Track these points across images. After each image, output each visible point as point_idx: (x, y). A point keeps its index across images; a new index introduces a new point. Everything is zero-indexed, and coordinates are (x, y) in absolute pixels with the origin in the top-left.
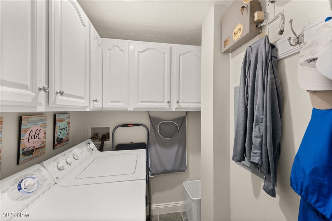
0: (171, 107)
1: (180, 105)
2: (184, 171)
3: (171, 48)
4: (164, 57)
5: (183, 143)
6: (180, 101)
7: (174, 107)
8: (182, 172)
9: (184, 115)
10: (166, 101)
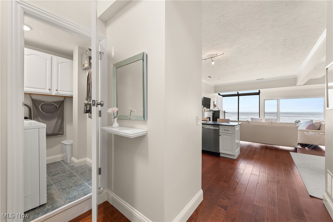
0: (52, 93)
1: (59, 92)
2: (62, 134)
3: (52, 57)
4: (46, 62)
5: (61, 117)
6: (59, 90)
7: (54, 93)
8: (61, 135)
9: (62, 99)
10: (48, 88)
